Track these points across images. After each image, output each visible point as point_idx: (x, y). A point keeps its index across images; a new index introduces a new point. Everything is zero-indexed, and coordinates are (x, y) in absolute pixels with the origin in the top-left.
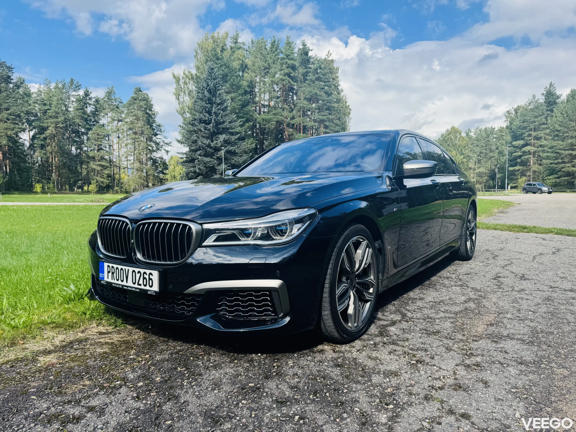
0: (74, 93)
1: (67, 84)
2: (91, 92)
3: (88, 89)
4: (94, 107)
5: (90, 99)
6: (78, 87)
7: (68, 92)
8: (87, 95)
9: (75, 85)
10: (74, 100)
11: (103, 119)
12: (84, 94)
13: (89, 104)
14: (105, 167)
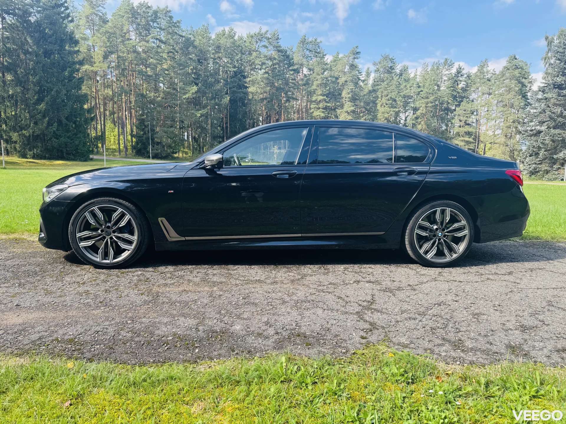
1: (441, 65)
2: (463, 69)
3: (461, 66)
4: (465, 83)
5: (462, 76)
6: (451, 65)
7: (442, 72)
8: (459, 72)
9: (449, 64)
10: (446, 79)
11: (473, 94)
12: (456, 71)
13: (461, 81)
14: (468, 143)
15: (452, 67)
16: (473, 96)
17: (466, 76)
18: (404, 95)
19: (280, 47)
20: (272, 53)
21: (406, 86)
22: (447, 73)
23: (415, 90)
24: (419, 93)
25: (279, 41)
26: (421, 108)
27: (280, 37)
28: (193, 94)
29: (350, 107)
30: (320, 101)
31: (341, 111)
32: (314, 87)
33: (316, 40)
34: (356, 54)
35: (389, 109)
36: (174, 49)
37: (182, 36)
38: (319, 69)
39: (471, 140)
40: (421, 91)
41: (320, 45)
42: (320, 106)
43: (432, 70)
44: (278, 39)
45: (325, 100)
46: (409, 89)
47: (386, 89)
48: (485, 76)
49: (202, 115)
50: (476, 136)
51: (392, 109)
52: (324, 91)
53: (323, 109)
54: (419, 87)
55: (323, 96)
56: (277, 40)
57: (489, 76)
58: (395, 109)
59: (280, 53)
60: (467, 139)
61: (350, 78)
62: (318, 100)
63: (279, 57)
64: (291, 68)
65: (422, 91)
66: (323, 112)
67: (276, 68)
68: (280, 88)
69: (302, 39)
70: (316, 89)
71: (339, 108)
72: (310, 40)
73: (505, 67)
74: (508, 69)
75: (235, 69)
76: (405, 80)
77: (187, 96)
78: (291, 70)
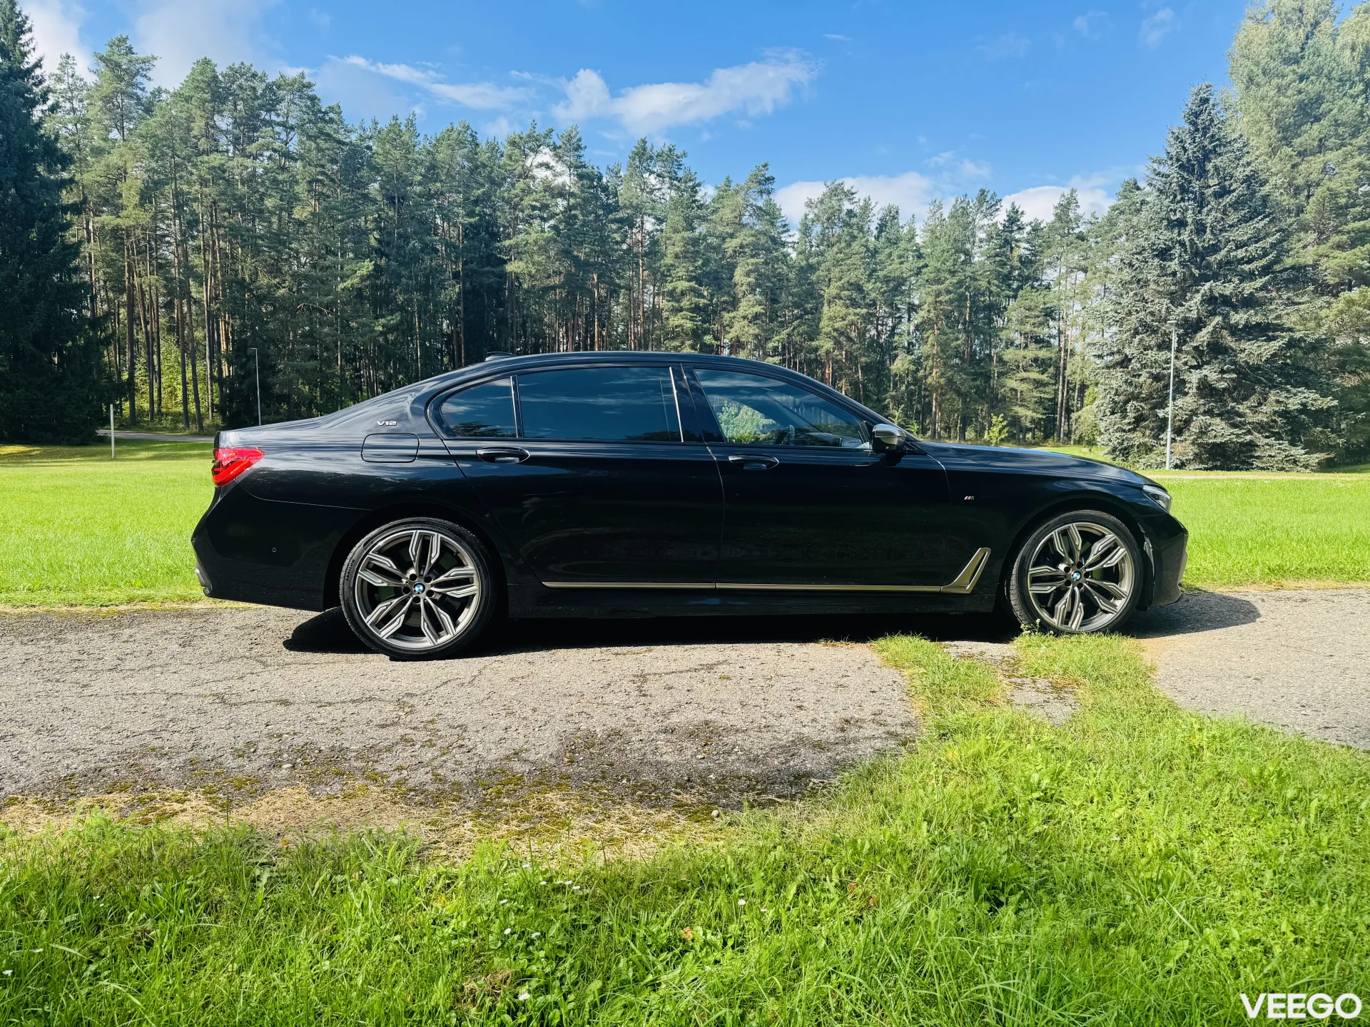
0: (985, 221)
1: (971, 204)
2: (1022, 213)
3: (1017, 205)
4: (1027, 246)
5: (1020, 229)
6: (994, 207)
7: (974, 220)
8: (1013, 219)
9: (987, 201)
10: (983, 236)
11: (1048, 271)
12: (1006, 218)
13: (1017, 241)
14: (1039, 384)
15: (997, 210)
16: (1050, 275)
17: (1028, 229)
18: (885, 276)
19: (584, 166)
20: (566, 179)
21: (890, 255)
22: (986, 224)
23: (911, 263)
24: (918, 272)
25: (582, 153)
26: (926, 307)
27: (583, 144)
28: (363, 279)
29: (753, 306)
30: (683, 294)
31: (732, 315)
32: (668, 260)
33: (670, 150)
34: (765, 183)
35: (844, 311)
36: (323, 173)
37: (344, 144)
38: (677, 218)
39: (1044, 377)
40: (923, 267)
41: (684, 161)
42: (682, 304)
43: (952, 216)
44: (578, 148)
45: (692, 290)
46: (897, 261)
47: (837, 263)
48: (1073, 229)
49: (388, 329)
50: (1057, 368)
51: (851, 310)
52: (691, 268)
53: (689, 310)
54: (920, 256)
55: (689, 281)
56: (576, 150)
57: (1083, 228)
58: (858, 310)
59: (585, 182)
60: (1034, 375)
61: (751, 239)
62: (678, 290)
63: (583, 192)
64: (611, 216)
65: (926, 266)
66: (692, 319)
67: (575, 216)
68: (586, 263)
69: (637, 148)
70: (672, 265)
71: (729, 308)
72: (657, 150)
73: (1114, 209)
74: (1122, 212)
75: (472, 220)
76: (889, 240)
77: (348, 283)
78: (613, 221)
